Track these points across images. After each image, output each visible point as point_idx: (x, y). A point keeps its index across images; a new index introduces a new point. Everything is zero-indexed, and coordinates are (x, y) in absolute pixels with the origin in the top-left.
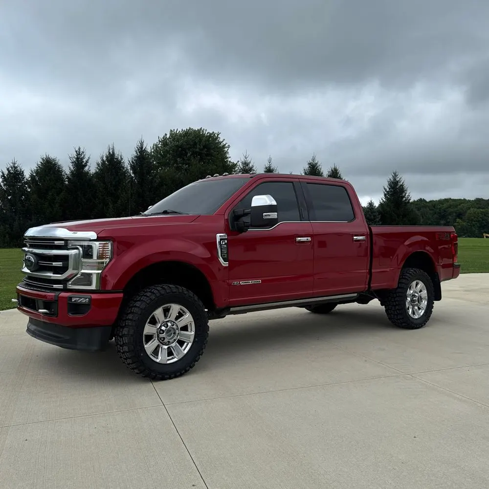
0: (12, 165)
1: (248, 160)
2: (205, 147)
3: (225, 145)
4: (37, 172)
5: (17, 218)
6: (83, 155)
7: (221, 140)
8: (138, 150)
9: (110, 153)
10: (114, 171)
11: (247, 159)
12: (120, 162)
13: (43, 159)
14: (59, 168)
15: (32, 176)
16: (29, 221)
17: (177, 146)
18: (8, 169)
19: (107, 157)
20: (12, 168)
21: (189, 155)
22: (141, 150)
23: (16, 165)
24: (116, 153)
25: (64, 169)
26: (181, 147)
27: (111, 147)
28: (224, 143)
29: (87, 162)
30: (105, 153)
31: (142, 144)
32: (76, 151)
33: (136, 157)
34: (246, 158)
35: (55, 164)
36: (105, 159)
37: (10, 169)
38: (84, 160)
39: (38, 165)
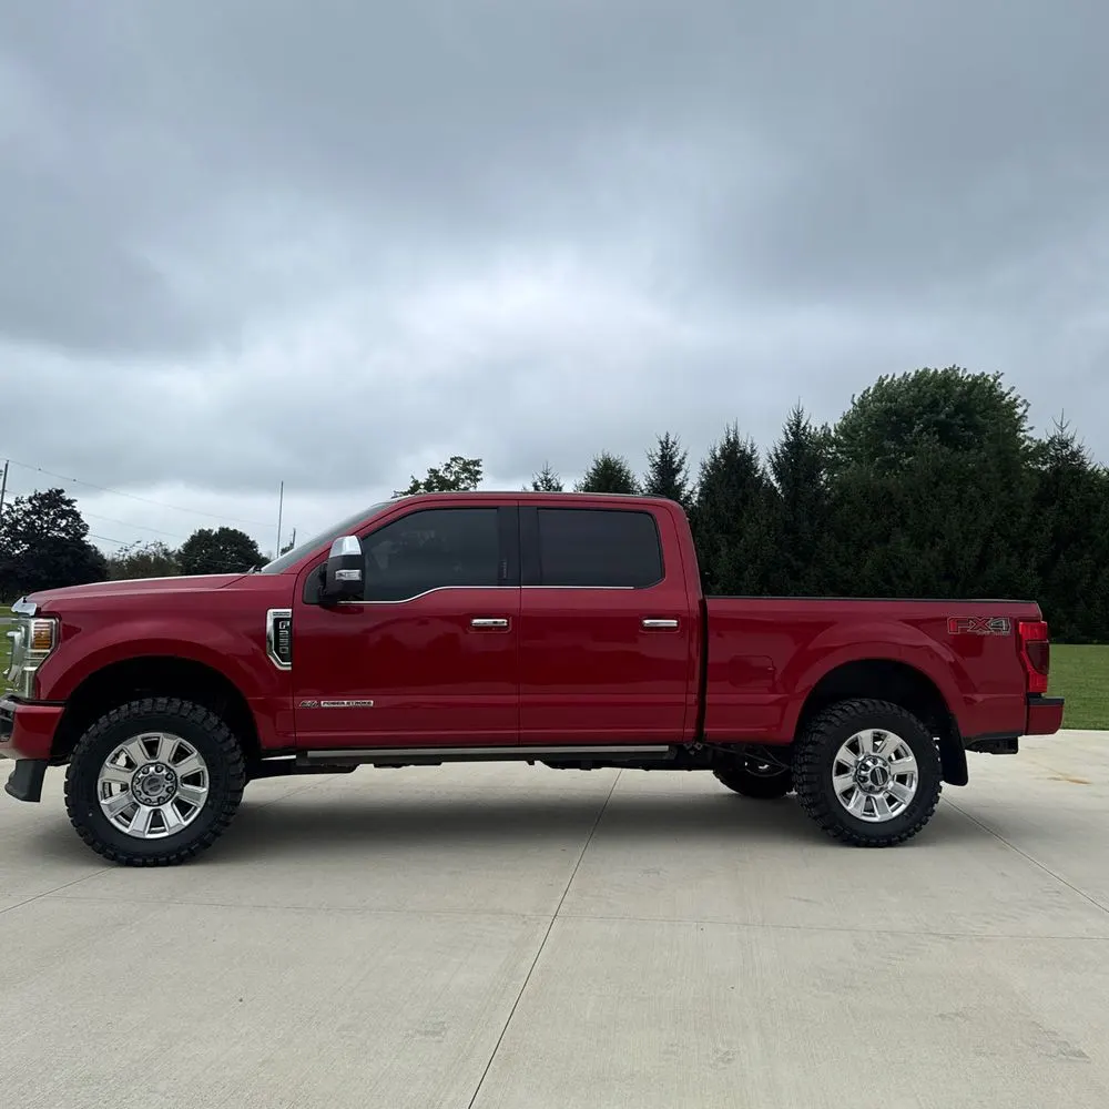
0: (542, 476)
1: (1068, 433)
2: (959, 409)
3: (1015, 400)
6: (674, 449)
7: (1005, 390)
8: (791, 428)
9: (729, 440)
10: (734, 478)
11: (1066, 431)
12: (750, 458)
13: (597, 462)
14: (627, 477)
17: (887, 412)
18: (534, 485)
19: (723, 450)
20: (542, 482)
21: (916, 429)
22: (797, 429)
23: (549, 477)
24: (742, 439)
25: (637, 479)
26: (896, 413)
27: (731, 428)
28: (1013, 395)
29: (682, 462)
30: (718, 442)
31: (798, 416)
32: (661, 442)
33: (786, 445)
34: (1062, 429)
35: (621, 470)
36: (718, 453)
37: (539, 484)
38: (677, 459)
39: (588, 474)
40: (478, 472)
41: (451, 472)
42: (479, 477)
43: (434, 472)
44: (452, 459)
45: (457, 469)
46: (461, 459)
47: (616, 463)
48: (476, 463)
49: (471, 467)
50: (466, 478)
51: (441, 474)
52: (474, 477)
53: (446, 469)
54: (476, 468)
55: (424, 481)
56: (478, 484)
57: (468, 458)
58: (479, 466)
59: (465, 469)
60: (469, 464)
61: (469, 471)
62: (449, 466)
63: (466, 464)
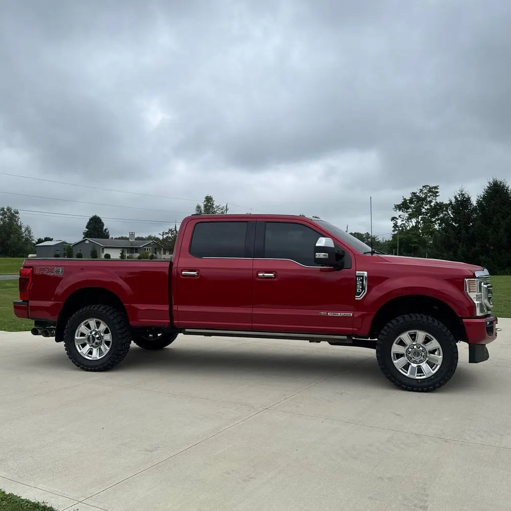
0: (459, 192)
4: (484, 198)
5: (460, 245)
13: (490, 183)
14: (507, 190)
15: (478, 202)
16: (473, 248)
18: (456, 198)
20: (459, 195)
35: (504, 186)
37: (458, 197)
39: (484, 189)
40: (437, 192)
41: (423, 193)
42: (437, 194)
43: (414, 194)
44: (423, 187)
45: (426, 191)
46: (428, 186)
47: (501, 183)
48: (436, 188)
49: (434, 190)
50: (431, 195)
51: (418, 194)
52: (435, 194)
53: (420, 192)
54: (436, 190)
55: (409, 198)
56: (437, 198)
57: (432, 185)
58: (437, 189)
59: (430, 191)
60: (432, 188)
61: (432, 192)
62: (421, 190)
63: (430, 188)
